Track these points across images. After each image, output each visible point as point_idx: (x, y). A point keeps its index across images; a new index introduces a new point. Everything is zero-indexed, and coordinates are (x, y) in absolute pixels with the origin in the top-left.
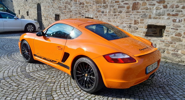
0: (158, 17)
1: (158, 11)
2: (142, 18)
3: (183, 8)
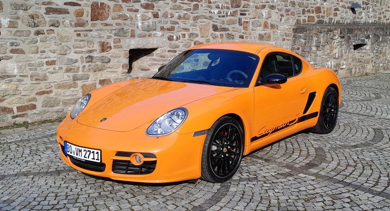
0: (146, 33)
1: (146, 23)
2: (116, 37)
3: (180, 18)
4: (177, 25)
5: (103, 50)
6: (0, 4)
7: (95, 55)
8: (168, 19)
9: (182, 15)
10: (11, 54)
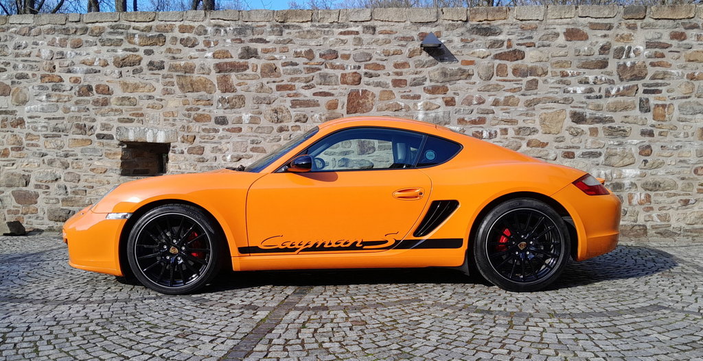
1: (432, 114)
3: (496, 103)
4: (491, 115)
5: (362, 152)
6: (242, 99)
7: (350, 157)
8: (472, 107)
9: (502, 99)
10: (251, 153)
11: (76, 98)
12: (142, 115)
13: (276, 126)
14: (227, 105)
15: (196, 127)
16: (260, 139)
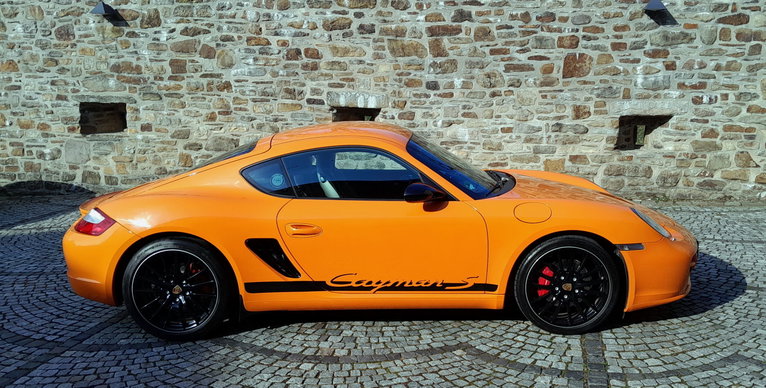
0: (651, 92)
1: (652, 78)
3: (718, 68)
4: (712, 80)
5: (577, 117)
6: (454, 63)
7: (565, 122)
8: (693, 71)
9: (724, 64)
10: (462, 118)
11: (285, 62)
12: (353, 80)
13: (489, 91)
14: (439, 70)
15: (407, 92)
16: (471, 104)
